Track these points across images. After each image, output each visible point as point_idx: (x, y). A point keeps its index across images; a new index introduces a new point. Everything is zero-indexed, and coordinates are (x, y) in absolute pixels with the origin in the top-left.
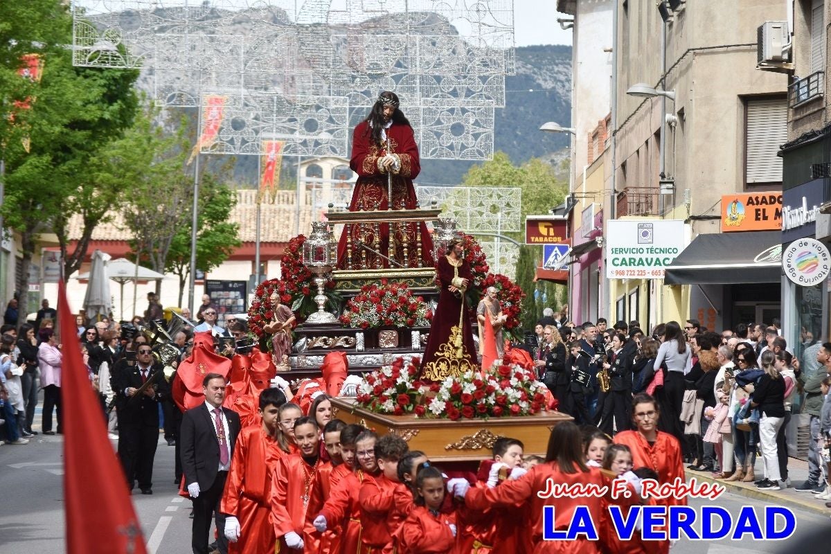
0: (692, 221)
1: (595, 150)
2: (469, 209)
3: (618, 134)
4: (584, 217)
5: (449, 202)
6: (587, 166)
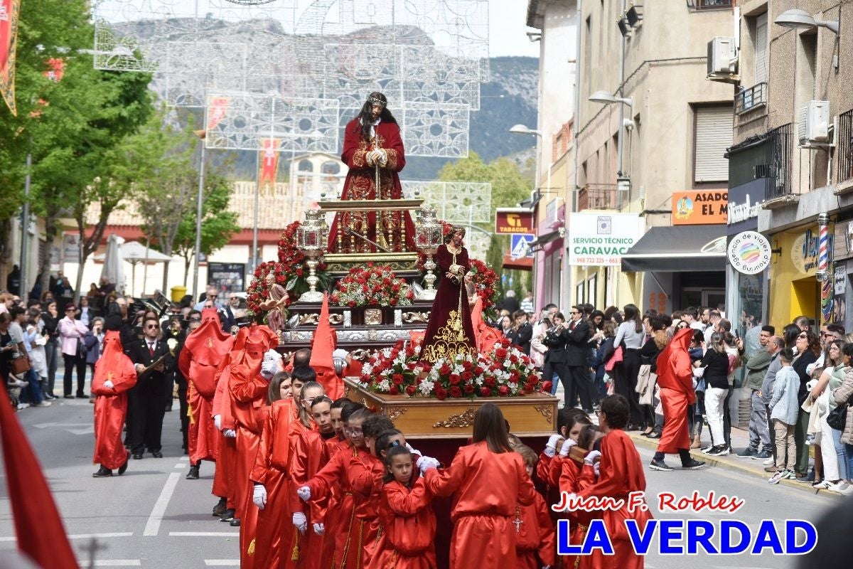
0: (646, 215)
1: (559, 149)
2: (444, 202)
3: (581, 136)
4: (548, 211)
5: (427, 195)
6: (552, 164)
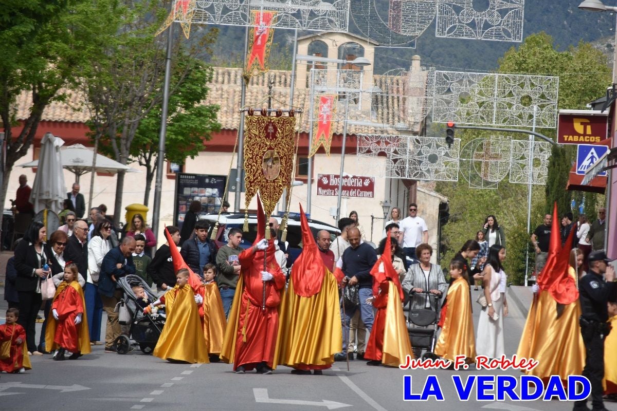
2: (495, 100)
5: (472, 90)
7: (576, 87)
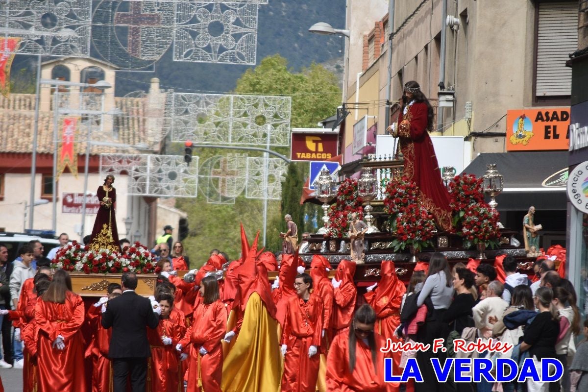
0: (473, 138)
1: (371, 54)
2: (231, 120)
3: (396, 37)
4: (356, 131)
5: (209, 111)
6: (361, 73)
7: (308, 107)
